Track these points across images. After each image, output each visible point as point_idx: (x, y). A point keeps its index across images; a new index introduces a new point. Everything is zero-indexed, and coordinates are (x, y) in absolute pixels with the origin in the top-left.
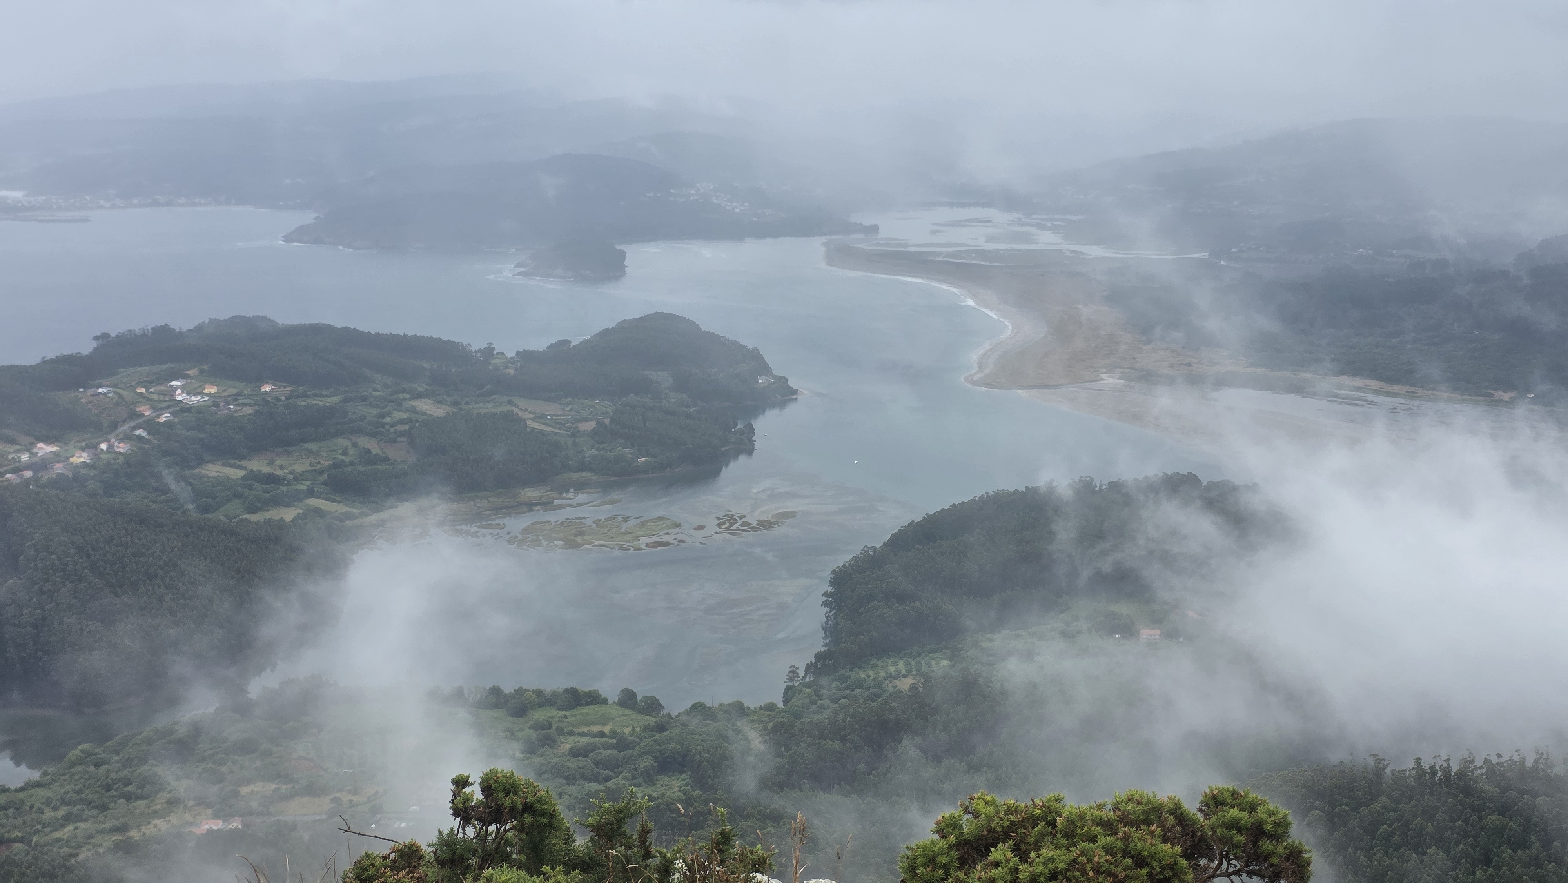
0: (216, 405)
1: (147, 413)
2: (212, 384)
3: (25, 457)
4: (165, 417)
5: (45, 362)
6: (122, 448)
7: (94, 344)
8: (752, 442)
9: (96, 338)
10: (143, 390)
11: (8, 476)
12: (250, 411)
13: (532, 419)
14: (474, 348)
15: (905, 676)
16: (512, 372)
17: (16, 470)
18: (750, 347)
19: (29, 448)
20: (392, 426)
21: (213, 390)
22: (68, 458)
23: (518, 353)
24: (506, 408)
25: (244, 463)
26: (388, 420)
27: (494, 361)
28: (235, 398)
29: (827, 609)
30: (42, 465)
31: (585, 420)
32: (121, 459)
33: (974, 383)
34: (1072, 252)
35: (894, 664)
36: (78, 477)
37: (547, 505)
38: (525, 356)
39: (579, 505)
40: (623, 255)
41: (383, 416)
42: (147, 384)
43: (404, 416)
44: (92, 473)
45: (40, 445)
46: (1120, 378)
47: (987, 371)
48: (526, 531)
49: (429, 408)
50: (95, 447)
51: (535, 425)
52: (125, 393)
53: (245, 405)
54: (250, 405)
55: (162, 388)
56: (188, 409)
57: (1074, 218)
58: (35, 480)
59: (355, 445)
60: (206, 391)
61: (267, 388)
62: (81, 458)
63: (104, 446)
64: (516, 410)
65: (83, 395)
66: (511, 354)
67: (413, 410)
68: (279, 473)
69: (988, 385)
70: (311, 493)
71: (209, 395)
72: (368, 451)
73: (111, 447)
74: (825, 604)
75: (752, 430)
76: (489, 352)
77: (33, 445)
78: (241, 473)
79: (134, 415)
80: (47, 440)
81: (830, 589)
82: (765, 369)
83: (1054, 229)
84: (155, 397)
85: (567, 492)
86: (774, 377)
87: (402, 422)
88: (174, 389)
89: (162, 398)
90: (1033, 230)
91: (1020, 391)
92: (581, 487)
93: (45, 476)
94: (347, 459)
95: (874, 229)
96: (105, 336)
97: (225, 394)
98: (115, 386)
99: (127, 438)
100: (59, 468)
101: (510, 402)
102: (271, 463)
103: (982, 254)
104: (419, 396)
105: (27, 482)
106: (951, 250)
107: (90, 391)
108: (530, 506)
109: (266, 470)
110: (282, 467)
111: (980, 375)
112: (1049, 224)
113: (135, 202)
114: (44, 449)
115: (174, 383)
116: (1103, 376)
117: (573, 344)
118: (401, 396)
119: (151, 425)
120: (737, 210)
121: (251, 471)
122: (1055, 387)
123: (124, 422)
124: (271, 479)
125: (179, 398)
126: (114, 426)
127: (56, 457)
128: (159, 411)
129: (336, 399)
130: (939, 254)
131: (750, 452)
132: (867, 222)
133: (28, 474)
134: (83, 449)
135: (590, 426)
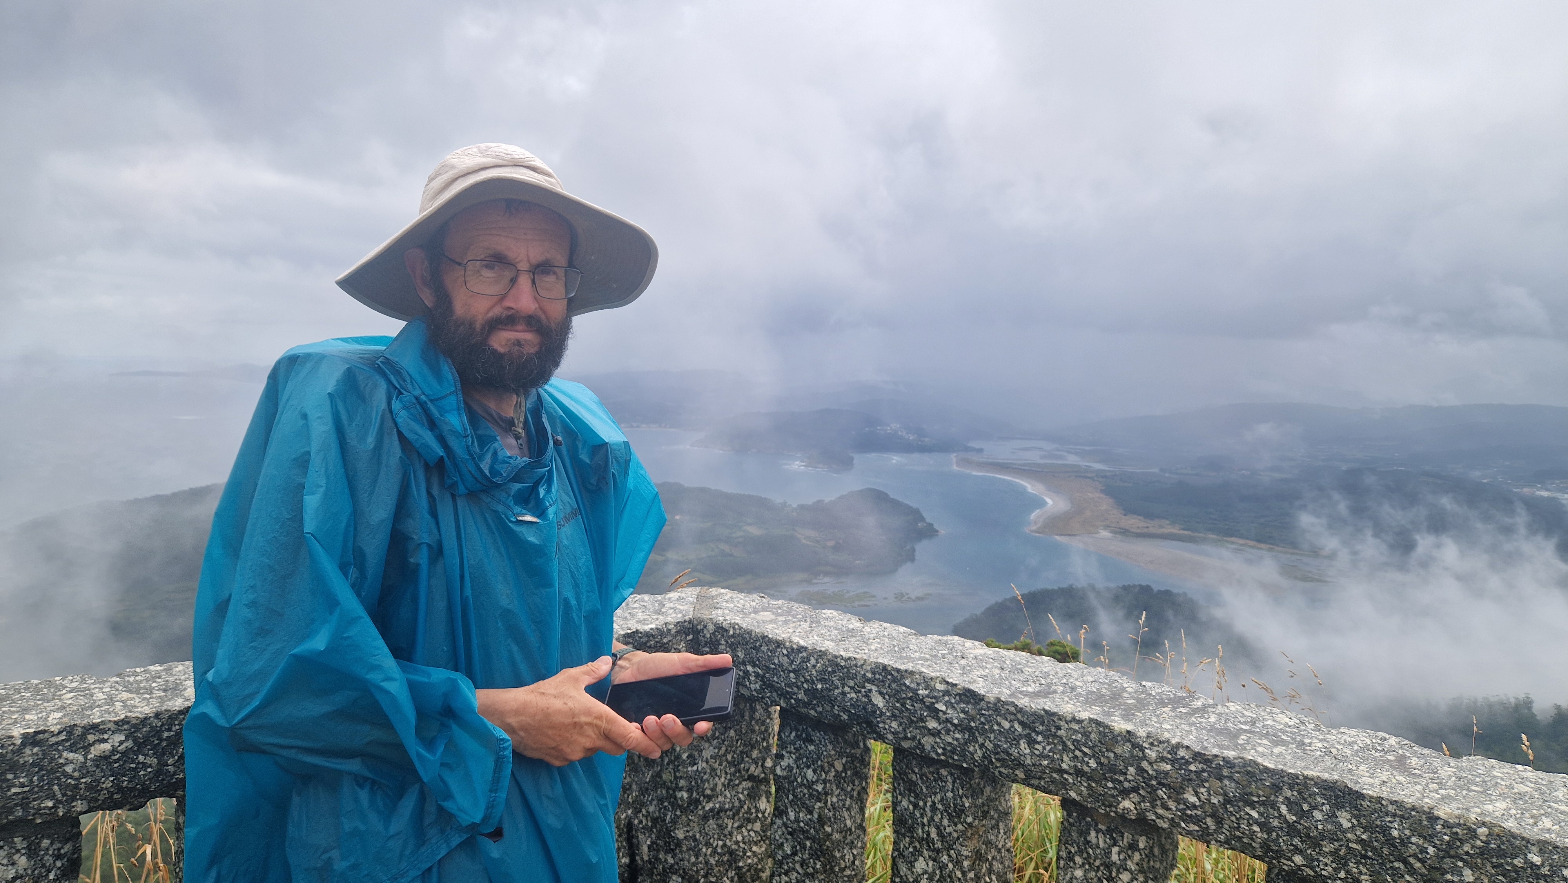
8: (914, 556)
13: (803, 539)
14: (777, 503)
16: (795, 514)
18: (915, 507)
20: (736, 538)
23: (798, 506)
24: (791, 533)
25: (664, 553)
26: (734, 536)
27: (786, 509)
33: (1034, 531)
34: (1085, 466)
37: (810, 582)
38: (802, 507)
40: (852, 459)
41: (732, 534)
43: (741, 534)
46: (1110, 532)
47: (1039, 525)
49: (754, 531)
51: (805, 542)
57: (1087, 448)
59: (717, 547)
64: (796, 534)
66: (795, 506)
67: (746, 531)
69: (1039, 533)
72: (724, 550)
75: (914, 550)
76: (784, 505)
82: (923, 519)
83: (1075, 454)
85: (819, 576)
86: (926, 523)
87: (741, 537)
90: (1065, 454)
91: (1056, 537)
92: (826, 574)
101: (793, 530)
103: (1039, 465)
104: (750, 524)
106: (1023, 462)
108: (801, 582)
111: (1037, 528)
112: (1073, 451)
116: (1100, 531)
117: (824, 503)
118: (741, 524)
120: (911, 439)
121: (668, 557)
122: (1078, 535)
130: (1015, 464)
131: (913, 560)
135: (831, 544)
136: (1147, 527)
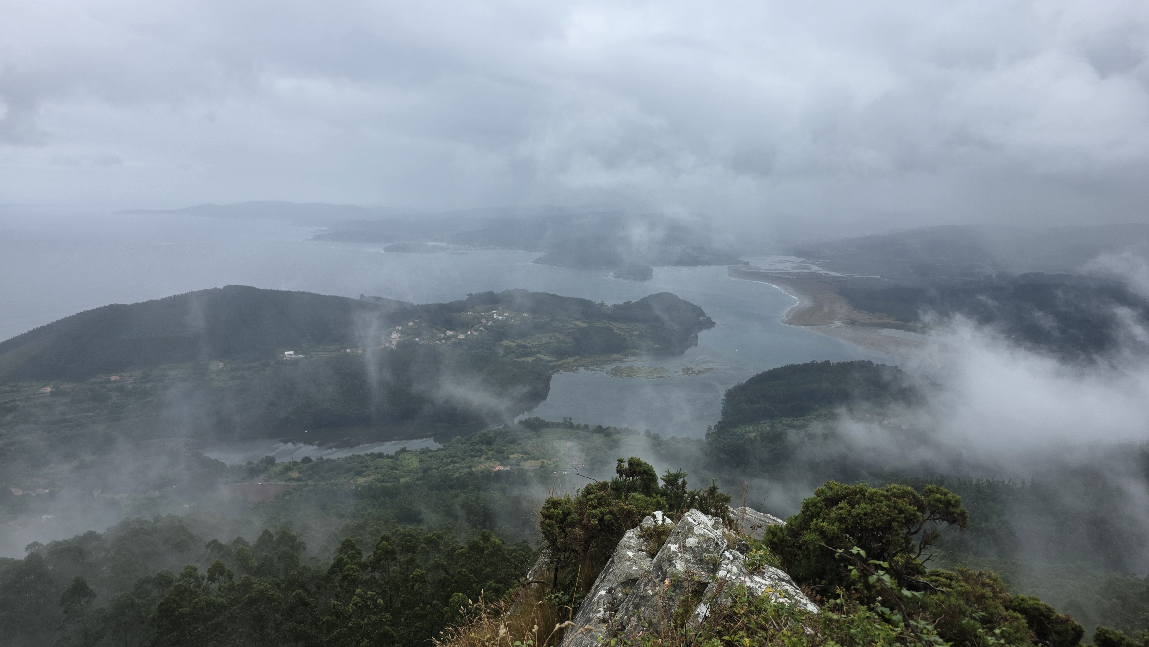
0: (507, 320)
1: (484, 322)
2: (506, 312)
3: (443, 335)
5: (451, 303)
7: (467, 297)
8: (697, 341)
9: (468, 295)
10: (483, 314)
11: (437, 342)
12: (518, 322)
13: (617, 329)
14: (597, 303)
15: (752, 432)
16: (610, 312)
17: (440, 340)
18: (698, 306)
19: (444, 333)
20: (567, 330)
21: (506, 314)
22: (457, 336)
23: (612, 305)
24: (607, 325)
25: (516, 341)
26: (566, 327)
27: (604, 308)
28: (514, 318)
29: (723, 405)
30: (449, 338)
31: (635, 330)
32: (475, 338)
33: (784, 323)
34: (825, 274)
35: (748, 427)
36: (460, 343)
37: (621, 361)
38: (615, 306)
39: (632, 361)
40: (652, 270)
41: (564, 326)
42: (484, 312)
43: (572, 326)
44: (465, 342)
45: (448, 331)
46: (842, 323)
47: (790, 318)
48: (613, 370)
49: (580, 324)
50: (466, 333)
51: (617, 332)
52: (477, 315)
53: (517, 320)
54: (519, 321)
55: (490, 313)
56: (498, 321)
58: (446, 344)
59: (554, 336)
60: (504, 315)
61: (525, 315)
62: (461, 337)
63: (469, 333)
64: (611, 326)
65: (463, 315)
66: (610, 306)
67: (575, 324)
68: (528, 345)
69: (790, 324)
70: (538, 352)
71: (505, 316)
72: (559, 338)
73: (471, 333)
74: (722, 403)
75: (697, 337)
76: (602, 304)
77: (446, 331)
78: (515, 344)
79: (480, 322)
80: (451, 330)
81: (725, 398)
82: (703, 314)
83: (818, 265)
84: (487, 316)
85: (628, 356)
86: (706, 317)
87: (570, 328)
88: (494, 314)
89: (489, 316)
91: (802, 326)
92: (633, 355)
93: (449, 342)
94: (552, 341)
95: (748, 263)
96: (471, 294)
97: (511, 316)
98: (474, 312)
99: (477, 330)
100: (454, 340)
101: (609, 323)
102: (525, 341)
103: (789, 274)
104: (577, 319)
105: (443, 344)
106: (777, 272)
107: (465, 313)
108: (615, 361)
109: (523, 343)
110: (529, 343)
111: (787, 320)
112: (816, 263)
113: (483, 248)
114: (449, 333)
115: (494, 312)
116: (835, 322)
117: (632, 302)
118: (571, 319)
119: (486, 327)
120: (695, 255)
121: (518, 344)
122: (816, 325)
123: (476, 325)
124: (525, 347)
125: (495, 317)
126: (473, 326)
127: (453, 336)
128: (488, 321)
129: (548, 319)
130: (772, 273)
131: (696, 345)
132: (745, 260)
133: (444, 341)
134: (462, 334)
135: (637, 333)
136: (870, 319)
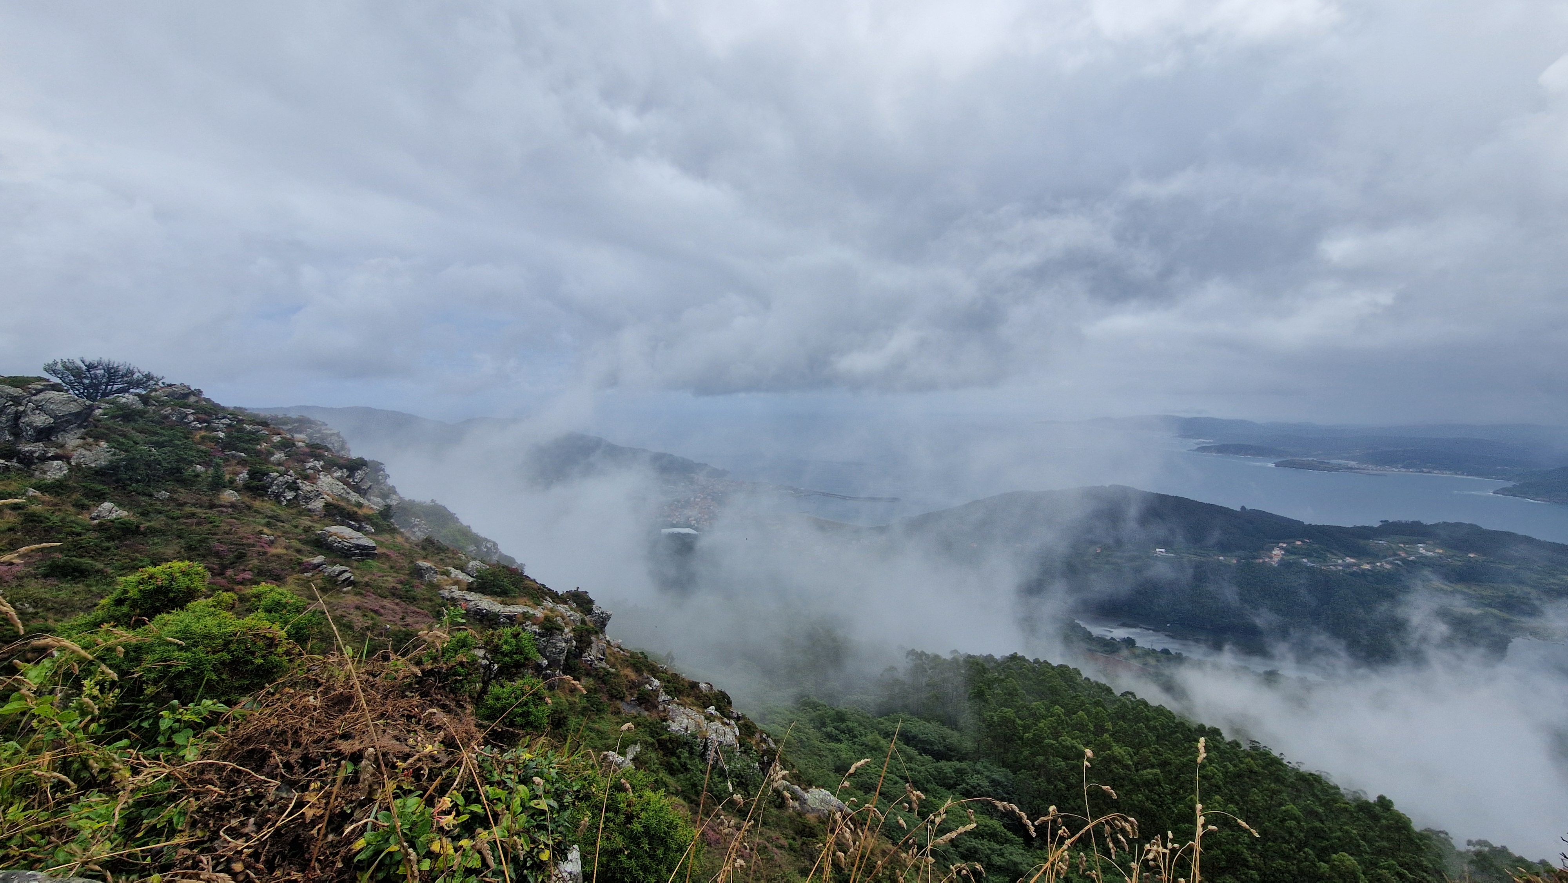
0: (1441, 558)
1: (1403, 555)
2: (1441, 549)
4: (1412, 558)
5: (1355, 527)
6: (1388, 566)
7: (1381, 524)
9: (1382, 522)
10: (1402, 545)
11: (1331, 567)
12: (1460, 564)
17: (1335, 566)
19: (1342, 558)
21: (1441, 551)
22: (1361, 566)
25: (1452, 585)
28: (1452, 557)
30: (1349, 565)
32: (1383, 570)
36: (1364, 574)
42: (1404, 543)
44: (1370, 573)
45: (1348, 558)
50: (1374, 563)
52: (1393, 545)
53: (1457, 561)
54: (1460, 561)
55: (1413, 546)
56: (1426, 557)
58: (1343, 571)
60: (1436, 551)
61: (1472, 555)
62: (1367, 567)
63: (1378, 564)
65: (1372, 543)
68: (1473, 593)
71: (1438, 553)
73: (1382, 565)
77: (1344, 558)
78: (1451, 589)
79: (1395, 555)
80: (1352, 557)
84: (1408, 550)
88: (1419, 548)
89: (1412, 550)
93: (1348, 570)
97: (1447, 554)
98: (1388, 542)
99: (1391, 563)
100: (1355, 569)
105: (1340, 571)
107: (1375, 542)
114: (1349, 560)
115: (1419, 545)
119: (1404, 560)
121: (1456, 589)
123: (1390, 557)
125: (1421, 552)
126: (1385, 557)
127: (1354, 565)
128: (1409, 555)
133: (1341, 568)
134: (1368, 563)
